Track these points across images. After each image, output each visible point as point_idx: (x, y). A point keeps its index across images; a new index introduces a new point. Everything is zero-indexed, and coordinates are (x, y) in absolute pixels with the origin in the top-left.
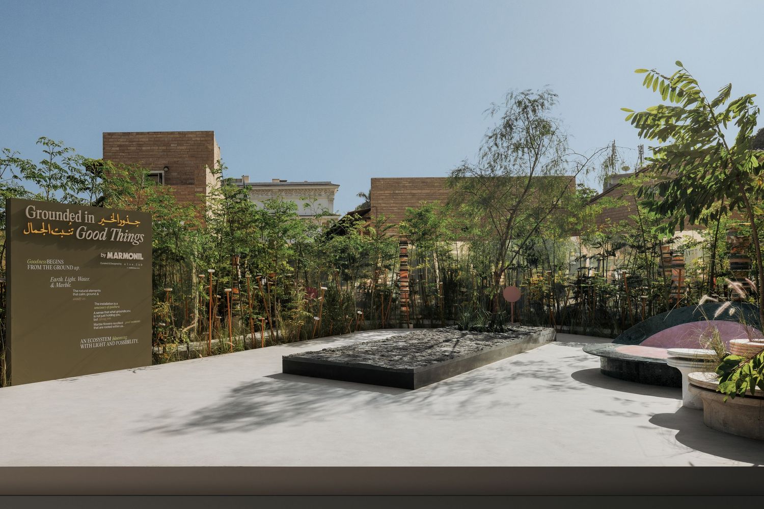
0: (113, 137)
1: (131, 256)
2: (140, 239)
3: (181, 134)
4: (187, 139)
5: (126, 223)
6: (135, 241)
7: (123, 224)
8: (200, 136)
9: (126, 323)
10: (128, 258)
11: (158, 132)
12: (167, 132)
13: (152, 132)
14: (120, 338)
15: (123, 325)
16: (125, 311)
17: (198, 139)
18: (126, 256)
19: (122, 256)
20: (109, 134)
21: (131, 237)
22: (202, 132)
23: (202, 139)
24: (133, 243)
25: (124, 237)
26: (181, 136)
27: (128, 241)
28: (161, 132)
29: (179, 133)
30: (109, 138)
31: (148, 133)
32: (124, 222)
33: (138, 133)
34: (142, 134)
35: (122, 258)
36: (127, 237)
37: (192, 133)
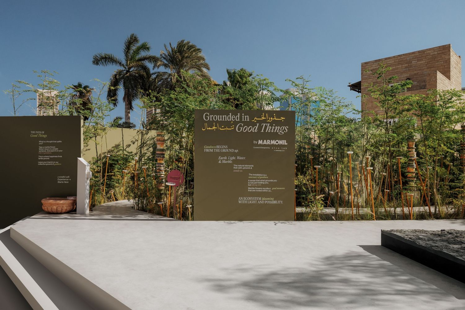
0: (368, 65)
1: (277, 142)
2: (285, 130)
3: (421, 52)
4: (426, 55)
5: (273, 119)
6: (281, 132)
7: (271, 120)
8: (437, 50)
9: (273, 189)
10: (274, 144)
11: (402, 55)
12: (409, 53)
13: (397, 56)
14: (268, 199)
15: (271, 190)
16: (272, 181)
17: (436, 53)
18: (273, 142)
19: (270, 143)
20: (366, 63)
21: (277, 129)
22: (439, 47)
23: (439, 52)
24: (279, 133)
25: (271, 129)
26: (420, 53)
27: (275, 131)
28: (404, 54)
29: (419, 52)
30: (366, 66)
31: (394, 57)
32: (272, 118)
33: (386, 59)
34: (389, 58)
35: (270, 144)
36: (274, 129)
37: (430, 49)
